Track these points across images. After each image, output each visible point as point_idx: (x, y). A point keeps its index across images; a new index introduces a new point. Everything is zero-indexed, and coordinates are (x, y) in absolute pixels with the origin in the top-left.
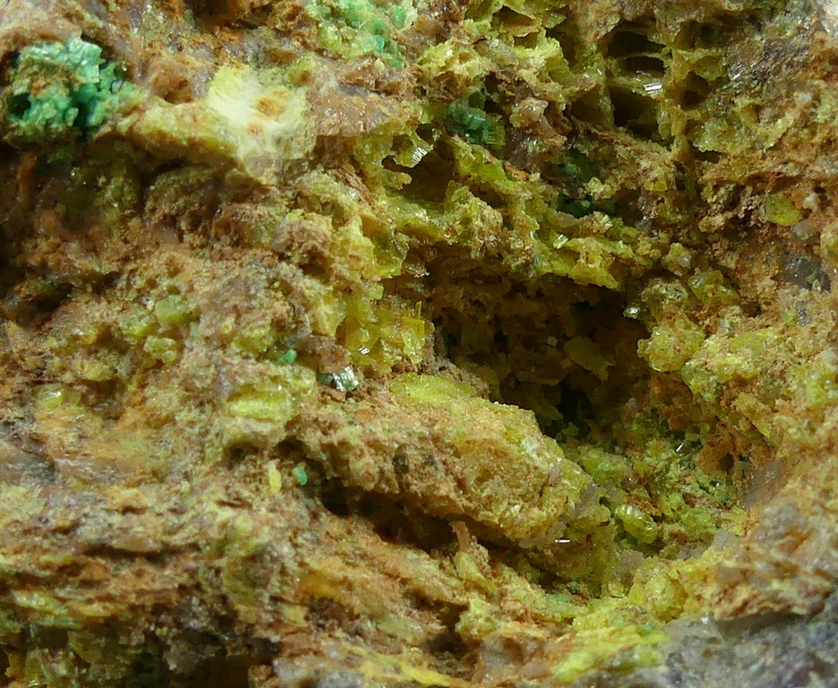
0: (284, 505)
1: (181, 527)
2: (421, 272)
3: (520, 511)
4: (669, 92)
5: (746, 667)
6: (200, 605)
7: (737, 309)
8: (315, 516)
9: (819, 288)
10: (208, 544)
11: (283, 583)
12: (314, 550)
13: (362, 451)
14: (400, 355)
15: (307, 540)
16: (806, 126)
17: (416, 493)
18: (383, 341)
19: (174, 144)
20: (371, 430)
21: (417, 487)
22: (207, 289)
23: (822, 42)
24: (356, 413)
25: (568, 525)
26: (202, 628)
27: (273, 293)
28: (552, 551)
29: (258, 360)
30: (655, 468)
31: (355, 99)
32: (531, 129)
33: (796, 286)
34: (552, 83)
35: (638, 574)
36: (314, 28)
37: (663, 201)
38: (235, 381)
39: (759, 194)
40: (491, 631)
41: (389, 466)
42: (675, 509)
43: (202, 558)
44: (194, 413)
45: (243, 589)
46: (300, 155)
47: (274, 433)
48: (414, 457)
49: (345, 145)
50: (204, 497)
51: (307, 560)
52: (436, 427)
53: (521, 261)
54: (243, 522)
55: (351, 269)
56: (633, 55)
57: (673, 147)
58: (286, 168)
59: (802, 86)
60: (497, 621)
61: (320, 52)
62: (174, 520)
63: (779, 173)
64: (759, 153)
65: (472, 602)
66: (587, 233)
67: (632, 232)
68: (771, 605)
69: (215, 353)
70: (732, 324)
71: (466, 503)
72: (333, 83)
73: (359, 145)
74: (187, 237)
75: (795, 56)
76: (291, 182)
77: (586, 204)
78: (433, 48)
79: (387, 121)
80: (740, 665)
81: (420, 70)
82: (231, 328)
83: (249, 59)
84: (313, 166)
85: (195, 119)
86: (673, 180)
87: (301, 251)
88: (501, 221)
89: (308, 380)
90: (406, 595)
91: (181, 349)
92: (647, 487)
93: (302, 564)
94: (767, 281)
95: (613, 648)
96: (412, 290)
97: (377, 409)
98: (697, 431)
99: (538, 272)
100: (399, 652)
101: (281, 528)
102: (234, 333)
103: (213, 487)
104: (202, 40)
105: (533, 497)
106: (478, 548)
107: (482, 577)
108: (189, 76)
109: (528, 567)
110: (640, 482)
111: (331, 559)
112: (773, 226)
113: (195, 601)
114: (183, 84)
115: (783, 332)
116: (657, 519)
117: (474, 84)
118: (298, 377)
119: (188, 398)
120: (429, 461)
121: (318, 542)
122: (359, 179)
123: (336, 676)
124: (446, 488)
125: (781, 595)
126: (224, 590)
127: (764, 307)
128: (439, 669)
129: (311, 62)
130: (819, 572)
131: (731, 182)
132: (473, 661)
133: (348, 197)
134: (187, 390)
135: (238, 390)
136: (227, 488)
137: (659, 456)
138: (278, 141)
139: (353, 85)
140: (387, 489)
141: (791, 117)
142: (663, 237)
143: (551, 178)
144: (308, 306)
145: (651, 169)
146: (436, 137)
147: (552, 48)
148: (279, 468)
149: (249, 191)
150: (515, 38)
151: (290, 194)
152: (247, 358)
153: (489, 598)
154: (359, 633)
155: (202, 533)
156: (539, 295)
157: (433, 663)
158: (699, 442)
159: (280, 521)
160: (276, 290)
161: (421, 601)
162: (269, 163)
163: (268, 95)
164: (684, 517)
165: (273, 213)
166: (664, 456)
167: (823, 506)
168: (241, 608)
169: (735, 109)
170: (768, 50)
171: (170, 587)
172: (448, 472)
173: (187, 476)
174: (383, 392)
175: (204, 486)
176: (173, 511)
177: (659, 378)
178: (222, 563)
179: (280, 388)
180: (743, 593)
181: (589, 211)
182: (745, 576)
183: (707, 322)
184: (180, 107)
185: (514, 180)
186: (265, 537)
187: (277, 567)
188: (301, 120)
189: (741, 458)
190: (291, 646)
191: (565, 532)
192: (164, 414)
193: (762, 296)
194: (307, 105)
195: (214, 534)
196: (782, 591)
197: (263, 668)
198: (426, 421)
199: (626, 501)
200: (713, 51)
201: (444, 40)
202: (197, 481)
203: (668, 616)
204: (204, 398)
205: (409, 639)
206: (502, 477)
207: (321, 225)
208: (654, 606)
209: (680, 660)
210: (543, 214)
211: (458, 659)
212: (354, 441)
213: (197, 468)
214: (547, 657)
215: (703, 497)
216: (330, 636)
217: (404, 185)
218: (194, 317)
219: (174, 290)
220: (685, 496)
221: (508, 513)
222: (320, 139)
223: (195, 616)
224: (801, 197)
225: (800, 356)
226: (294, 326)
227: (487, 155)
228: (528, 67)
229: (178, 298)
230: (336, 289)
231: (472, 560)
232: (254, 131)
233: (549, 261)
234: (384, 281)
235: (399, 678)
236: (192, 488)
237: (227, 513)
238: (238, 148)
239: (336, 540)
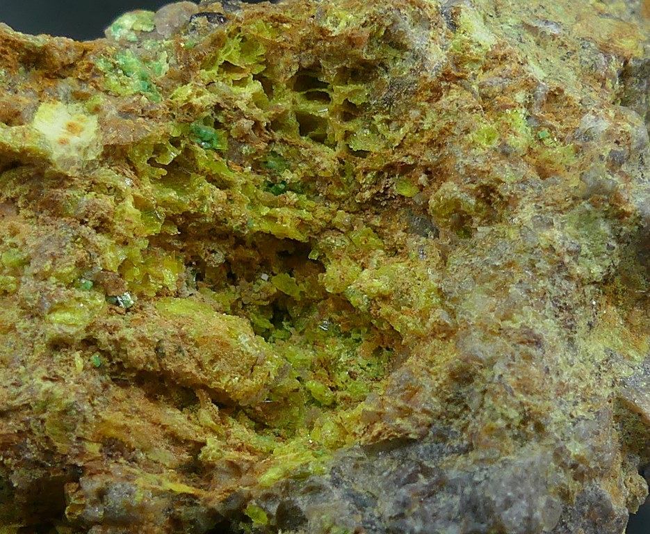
0: (85, 380)
1: (19, 394)
2: (175, 231)
3: (238, 381)
4: (332, 113)
5: (381, 474)
6: (32, 444)
7: (382, 252)
8: (105, 387)
9: (432, 237)
10: (36, 404)
11: (85, 429)
12: (105, 407)
13: (135, 343)
14: (161, 285)
15: (100, 402)
16: (417, 132)
17: (170, 370)
18: (150, 276)
19: (11, 151)
20: (140, 331)
21: (171, 366)
22: (35, 243)
23: (425, 78)
24: (131, 321)
25: (270, 391)
26: (34, 458)
27: (77, 245)
28: (261, 408)
29: (67, 288)
30: (331, 356)
31: (128, 121)
32: (244, 138)
33: (418, 236)
34: (257, 109)
35: (317, 422)
36: (102, 78)
37: (331, 183)
38: (52, 300)
39: (392, 176)
40: (221, 458)
41: (152, 354)
42: (344, 381)
43: (32, 413)
44: (28, 323)
45: (59, 432)
46: (94, 158)
47: (77, 333)
48: (168, 347)
49: (122, 150)
50: (34, 375)
51: (100, 414)
52: (183, 329)
53: (239, 223)
54: (58, 390)
55: (127, 229)
56: (310, 91)
57: (337, 149)
58: (84, 167)
59: (414, 107)
60: (224, 451)
61: (107, 92)
62: (14, 390)
63: (402, 163)
64: (390, 150)
65: (208, 440)
66: (282, 205)
67: (312, 204)
68: (396, 434)
69: (40, 284)
70: (378, 262)
71: (203, 376)
72: (114, 112)
73: (131, 150)
74: (22, 212)
75: (409, 87)
76: (87, 175)
77: (282, 186)
78: (180, 88)
79: (149, 134)
80: (377, 473)
81: (171, 102)
82: (49, 267)
83: (61, 98)
84: (102, 164)
85: (24, 135)
86: (337, 169)
87: (94, 218)
88: (226, 198)
89: (100, 300)
90: (165, 436)
91: (19, 283)
92: (326, 368)
93: (97, 417)
94: (400, 233)
95: (297, 464)
96: (170, 244)
97: (145, 318)
98: (359, 332)
99: (251, 231)
100: (161, 472)
101: (83, 394)
102: (51, 270)
103: (40, 369)
104: (30, 86)
105: (247, 372)
106: (212, 406)
107: (215, 424)
108: (21, 110)
109: (246, 419)
110: (322, 366)
111: (116, 413)
112: (402, 197)
113: (28, 441)
114: (17, 114)
115: (409, 265)
116: (332, 389)
117: (207, 110)
118: (93, 298)
119: (24, 314)
120: (179, 350)
121: (108, 403)
122: (133, 173)
123: (119, 486)
124: (190, 367)
125: (402, 427)
126: (47, 433)
127: (399, 250)
128: (188, 484)
129: (100, 99)
130: (424, 411)
131: (374, 170)
132: (210, 478)
133: (125, 184)
134: (23, 308)
135: (55, 307)
136: (48, 369)
137: (335, 348)
138: (79, 149)
139: (126, 113)
140: (152, 368)
141: (408, 126)
142: (333, 206)
143: (259, 171)
144: (99, 252)
145: (322, 162)
146: (182, 145)
147: (257, 86)
148: (82, 356)
149: (61, 180)
150: (233, 81)
151: (87, 182)
152: (60, 286)
153: (220, 437)
154: (134, 460)
155: (33, 398)
156: (254, 246)
157: (184, 480)
158: (360, 339)
159: (82, 389)
160: (79, 243)
161: (175, 440)
162: (73, 163)
163: (73, 120)
164: (349, 386)
165: (76, 195)
166: (337, 348)
167: (428, 371)
168: (58, 444)
169: (373, 122)
170: (392, 85)
171: (13, 432)
172: (192, 356)
173: (23, 363)
174: (149, 307)
175: (33, 369)
176: (13, 384)
177: (333, 299)
178: (45, 416)
179: (82, 305)
180: (378, 427)
181: (284, 191)
182: (380, 416)
183: (362, 261)
184: (14, 128)
185: (234, 172)
186: (72, 398)
187: (81, 418)
188: (94, 136)
189: (388, 349)
190: (91, 468)
191: (269, 395)
192: (9, 324)
193: (398, 243)
194: (98, 126)
195: (40, 397)
196: (402, 424)
197: (74, 485)
198: (177, 325)
199: (313, 377)
200: (360, 86)
201: (186, 83)
202: (29, 366)
203: (335, 446)
204: (33, 313)
205: (168, 464)
206: (226, 360)
207: (107, 201)
208: (327, 441)
209: (340, 471)
210: (254, 193)
211: (201, 478)
212: (129, 338)
213: (30, 357)
214: (256, 472)
215: (362, 373)
216: (116, 462)
217: (162, 176)
218: (27, 262)
219: (14, 245)
220: (350, 373)
221: (230, 383)
222: (106, 147)
223: (28, 451)
224: (417, 177)
225: (419, 279)
226: (90, 266)
227: (216, 156)
228: (242, 99)
229: (16, 250)
230: (117, 243)
231: (208, 413)
232: (63, 142)
233: (258, 223)
234: (149, 237)
235: (161, 488)
236: (26, 370)
237: (49, 385)
238: (52, 153)
239: (120, 401)
